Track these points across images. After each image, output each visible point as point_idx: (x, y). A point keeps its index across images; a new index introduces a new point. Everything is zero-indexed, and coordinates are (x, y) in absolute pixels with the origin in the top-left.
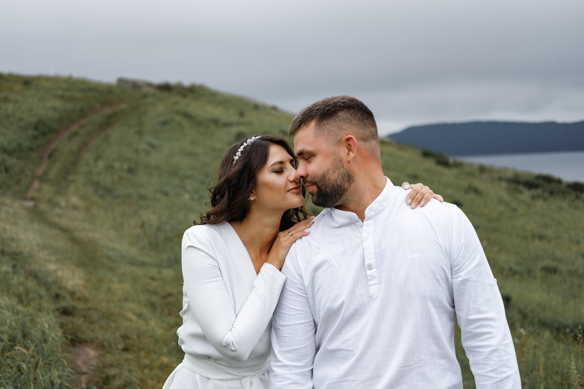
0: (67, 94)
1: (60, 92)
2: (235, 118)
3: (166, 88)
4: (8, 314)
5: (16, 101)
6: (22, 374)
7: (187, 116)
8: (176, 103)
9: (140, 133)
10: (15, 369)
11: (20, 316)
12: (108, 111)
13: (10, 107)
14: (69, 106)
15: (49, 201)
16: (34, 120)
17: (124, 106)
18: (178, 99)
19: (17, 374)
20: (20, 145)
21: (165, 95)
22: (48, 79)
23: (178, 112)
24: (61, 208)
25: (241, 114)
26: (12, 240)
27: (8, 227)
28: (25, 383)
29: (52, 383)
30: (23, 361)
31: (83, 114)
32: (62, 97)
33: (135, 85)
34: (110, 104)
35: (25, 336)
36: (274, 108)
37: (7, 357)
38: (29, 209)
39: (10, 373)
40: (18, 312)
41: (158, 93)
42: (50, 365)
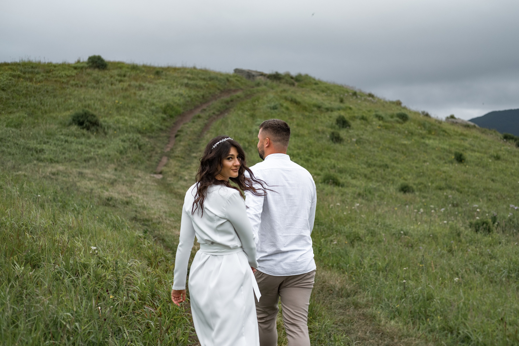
0: (191, 82)
1: (186, 81)
2: (336, 104)
3: (276, 77)
4: (139, 275)
5: (148, 89)
6: (150, 331)
7: (294, 102)
8: (284, 91)
9: (253, 116)
10: (144, 326)
11: (149, 277)
12: (226, 98)
13: (144, 93)
14: (193, 93)
15: (175, 175)
16: (163, 104)
17: (239, 93)
18: (286, 87)
19: (146, 331)
20: (151, 126)
21: (275, 83)
22: (175, 69)
23: (286, 99)
24: (185, 180)
25: (342, 101)
26: (144, 208)
27: (140, 197)
28: (153, 340)
29: (177, 340)
30: (152, 319)
31: (205, 100)
32: (187, 85)
33: (250, 75)
34: (228, 91)
35: (153, 295)
36: (371, 95)
37: (138, 315)
38: (157, 181)
39: (139, 329)
40: (147, 274)
41: (269, 82)
42: (175, 323)
